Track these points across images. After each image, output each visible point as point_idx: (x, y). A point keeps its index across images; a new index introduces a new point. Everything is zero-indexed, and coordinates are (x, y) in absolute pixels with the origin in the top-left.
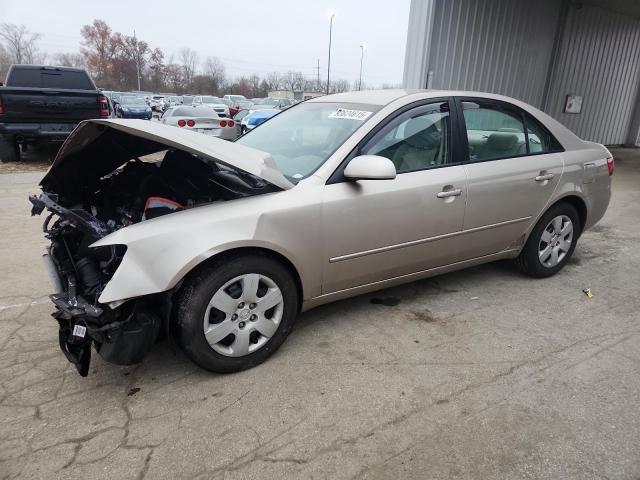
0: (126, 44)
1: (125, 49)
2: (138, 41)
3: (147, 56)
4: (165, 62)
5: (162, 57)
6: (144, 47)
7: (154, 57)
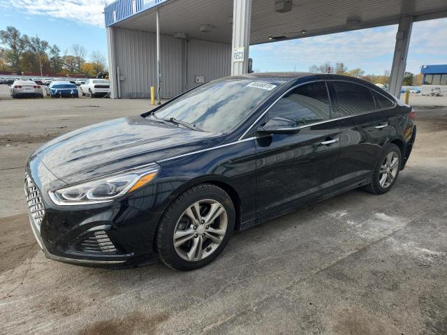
0: (32, 43)
1: (31, 46)
2: (41, 40)
3: (47, 51)
4: (61, 55)
5: (59, 51)
6: (45, 44)
7: (53, 51)
